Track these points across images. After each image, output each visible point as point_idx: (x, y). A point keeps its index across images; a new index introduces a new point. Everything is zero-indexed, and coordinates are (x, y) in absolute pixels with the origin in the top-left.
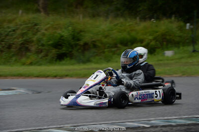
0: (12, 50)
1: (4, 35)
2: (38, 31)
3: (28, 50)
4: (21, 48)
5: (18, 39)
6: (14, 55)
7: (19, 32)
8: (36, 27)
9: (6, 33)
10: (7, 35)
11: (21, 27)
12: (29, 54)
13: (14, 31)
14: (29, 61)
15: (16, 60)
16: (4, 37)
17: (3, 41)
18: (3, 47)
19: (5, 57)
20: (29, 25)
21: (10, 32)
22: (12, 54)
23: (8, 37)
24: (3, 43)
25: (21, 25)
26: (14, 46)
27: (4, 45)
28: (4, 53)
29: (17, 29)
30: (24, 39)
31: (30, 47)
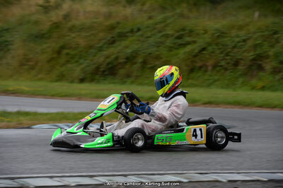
0: (240, 67)
1: (230, 47)
2: (277, 41)
3: (261, 68)
4: (251, 66)
5: (249, 52)
6: (242, 75)
7: (250, 43)
8: (276, 36)
9: (233, 44)
10: (234, 47)
11: (255, 36)
12: (261, 74)
13: (244, 41)
14: (260, 84)
15: (243, 83)
16: (229, 50)
17: (228, 56)
18: (228, 63)
19: (229, 78)
20: (266, 33)
21: (239, 42)
22: (240, 73)
23: (236, 50)
24: (228, 58)
25: (255, 33)
26: (242, 62)
27: (229, 61)
28: (228, 72)
29: (248, 39)
30: (257, 52)
31: (264, 65)
